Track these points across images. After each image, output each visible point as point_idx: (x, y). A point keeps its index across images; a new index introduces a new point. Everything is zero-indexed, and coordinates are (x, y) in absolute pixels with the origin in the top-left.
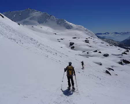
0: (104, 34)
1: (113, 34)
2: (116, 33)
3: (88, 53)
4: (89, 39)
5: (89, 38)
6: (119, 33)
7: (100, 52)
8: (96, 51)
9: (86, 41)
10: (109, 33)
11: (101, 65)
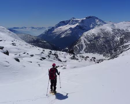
0: (21, 28)
1: (30, 29)
2: (33, 28)
3: (20, 55)
4: (15, 42)
5: (14, 40)
6: (35, 28)
7: (28, 54)
8: (25, 53)
9: (13, 44)
10: (26, 28)
11: (31, 62)
